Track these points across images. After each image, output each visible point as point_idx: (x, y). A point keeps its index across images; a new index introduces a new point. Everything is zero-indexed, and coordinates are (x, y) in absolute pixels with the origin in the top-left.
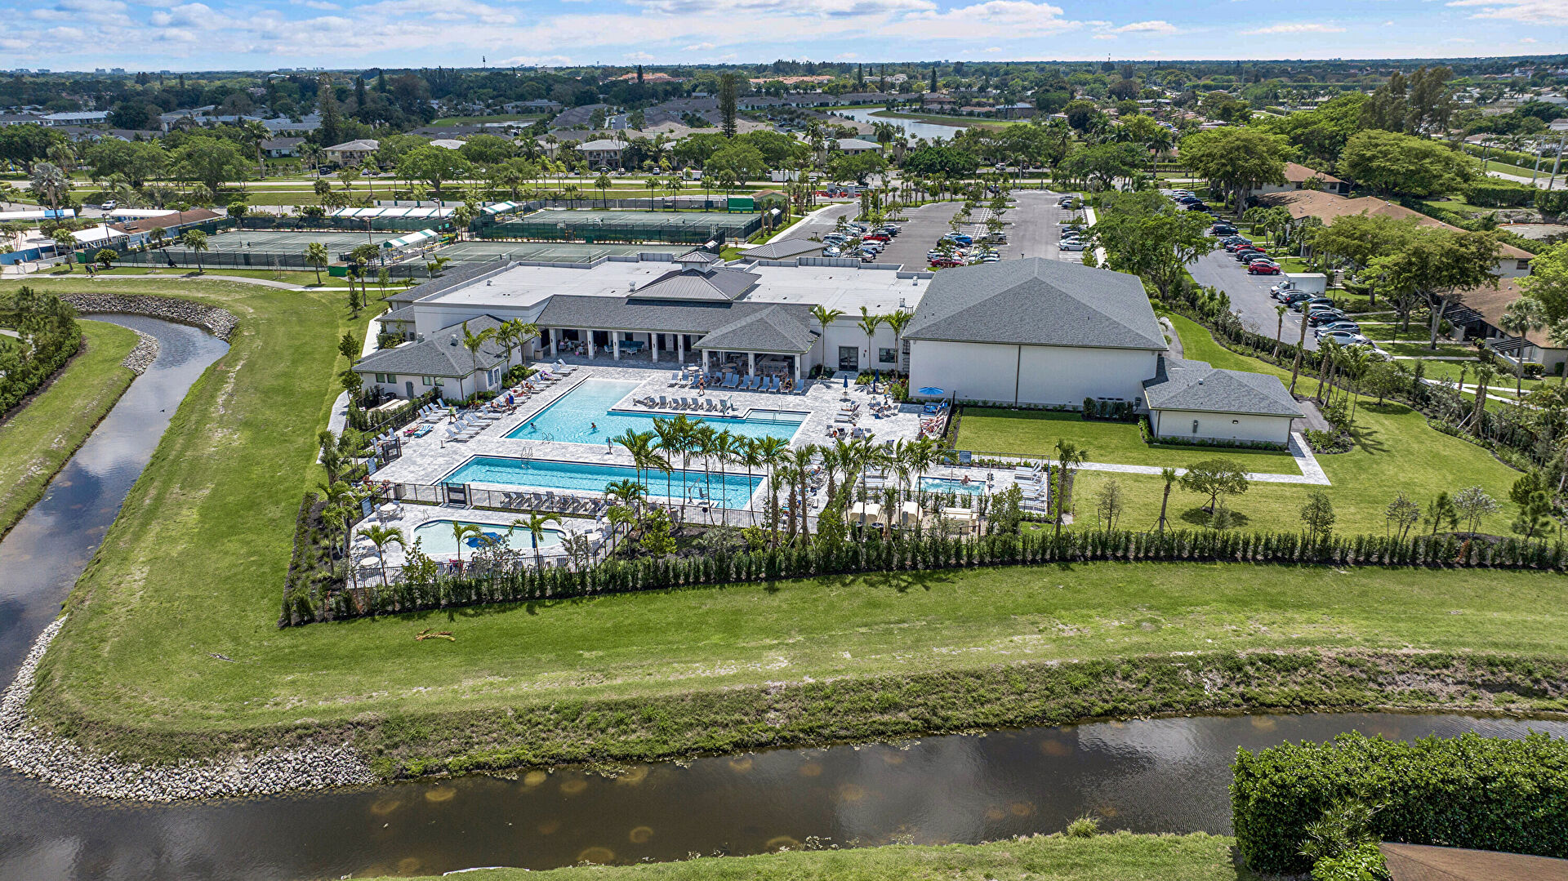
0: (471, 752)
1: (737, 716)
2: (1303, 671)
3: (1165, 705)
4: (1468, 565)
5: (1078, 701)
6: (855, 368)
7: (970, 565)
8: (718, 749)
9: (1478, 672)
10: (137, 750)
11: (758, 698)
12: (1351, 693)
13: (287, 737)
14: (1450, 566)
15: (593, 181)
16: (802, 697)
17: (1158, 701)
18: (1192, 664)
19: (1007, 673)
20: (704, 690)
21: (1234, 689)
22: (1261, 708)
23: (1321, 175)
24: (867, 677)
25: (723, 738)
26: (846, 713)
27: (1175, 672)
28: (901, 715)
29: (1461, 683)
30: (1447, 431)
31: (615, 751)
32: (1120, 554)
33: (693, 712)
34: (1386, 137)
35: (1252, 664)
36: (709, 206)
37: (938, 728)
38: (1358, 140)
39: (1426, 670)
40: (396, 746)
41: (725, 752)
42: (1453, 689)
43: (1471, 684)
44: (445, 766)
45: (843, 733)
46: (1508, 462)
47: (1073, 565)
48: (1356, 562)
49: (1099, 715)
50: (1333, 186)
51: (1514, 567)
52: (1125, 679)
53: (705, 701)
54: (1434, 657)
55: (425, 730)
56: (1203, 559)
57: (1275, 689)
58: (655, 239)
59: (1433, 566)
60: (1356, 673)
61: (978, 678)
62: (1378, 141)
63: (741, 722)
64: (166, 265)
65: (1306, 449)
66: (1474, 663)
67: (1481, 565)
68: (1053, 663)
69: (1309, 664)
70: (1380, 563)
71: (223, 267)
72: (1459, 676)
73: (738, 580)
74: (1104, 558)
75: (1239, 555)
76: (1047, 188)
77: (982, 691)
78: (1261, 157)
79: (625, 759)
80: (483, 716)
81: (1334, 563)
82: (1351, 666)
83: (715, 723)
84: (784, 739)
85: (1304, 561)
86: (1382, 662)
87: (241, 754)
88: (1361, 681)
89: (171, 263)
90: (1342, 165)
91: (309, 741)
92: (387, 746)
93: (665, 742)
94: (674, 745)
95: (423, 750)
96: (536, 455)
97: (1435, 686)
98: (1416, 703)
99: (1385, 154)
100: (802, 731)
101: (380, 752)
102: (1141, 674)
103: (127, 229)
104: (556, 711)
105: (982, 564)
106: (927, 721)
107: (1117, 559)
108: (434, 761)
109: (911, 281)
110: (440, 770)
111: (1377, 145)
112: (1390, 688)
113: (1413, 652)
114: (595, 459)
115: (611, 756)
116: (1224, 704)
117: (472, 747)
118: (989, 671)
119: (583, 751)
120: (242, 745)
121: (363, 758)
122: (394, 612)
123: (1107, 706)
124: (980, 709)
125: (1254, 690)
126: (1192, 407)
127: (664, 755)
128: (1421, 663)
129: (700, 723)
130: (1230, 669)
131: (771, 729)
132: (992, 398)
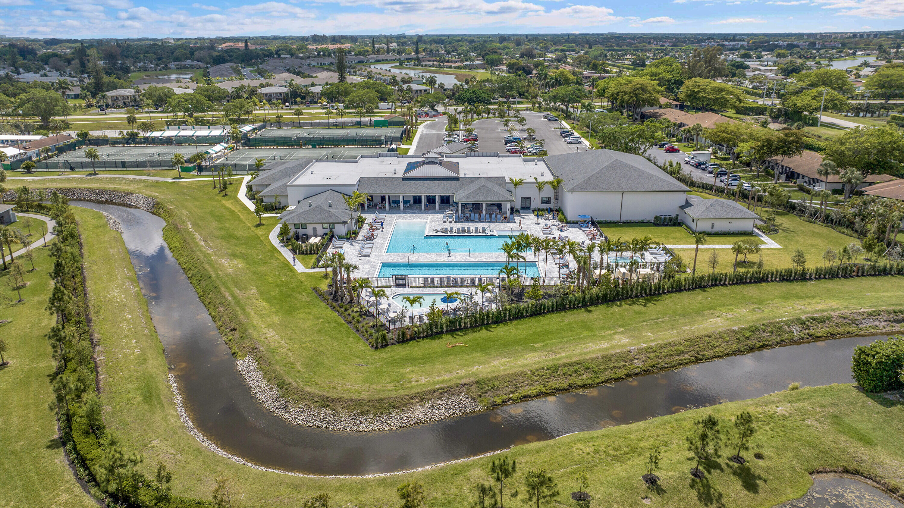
0: (519, 391)
1: (623, 363)
2: (827, 322)
3: (782, 341)
4: (858, 276)
5: (750, 342)
6: (529, 208)
7: (664, 293)
8: (620, 378)
9: (891, 316)
10: (367, 408)
11: (628, 355)
12: (848, 329)
13: (435, 394)
14: (852, 277)
15: (293, 111)
16: (645, 352)
17: (778, 340)
18: (787, 323)
19: (720, 334)
20: (605, 353)
21: (805, 332)
22: (818, 338)
23: (670, 101)
24: (666, 341)
25: (621, 373)
26: (665, 357)
27: (781, 327)
28: (686, 355)
29: (886, 321)
30: (809, 221)
31: (580, 384)
32: (722, 283)
33: (604, 363)
34: (703, 82)
35: (808, 321)
36: (359, 124)
37: (701, 360)
38: (689, 83)
39: (872, 317)
40: (486, 392)
41: (623, 379)
42: (884, 324)
43: (890, 321)
44: (511, 399)
45: (666, 366)
46: (843, 233)
47: (706, 289)
48: (816, 278)
49: (759, 348)
50: (676, 106)
51: (875, 275)
52: (764, 332)
53: (608, 358)
54: (874, 312)
55: (496, 384)
56: (755, 282)
57: (821, 330)
58: (351, 145)
59: (845, 277)
60: (847, 321)
61: (710, 337)
62: (700, 84)
63: (625, 366)
64: (69, 170)
65: (761, 233)
66: (889, 313)
67: (863, 275)
68: (735, 328)
69: (829, 319)
70: (825, 278)
71: (107, 169)
72: (885, 318)
73: (570, 308)
74: (716, 285)
75: (769, 279)
76: (530, 110)
77: (713, 342)
78: (650, 93)
79: (584, 386)
80: (517, 374)
81: (807, 279)
82: (844, 318)
83: (615, 367)
84: (644, 371)
85: (796, 280)
86: (855, 315)
87: (418, 404)
88: (850, 324)
89: (72, 168)
90: (681, 96)
91: (446, 394)
92: (482, 393)
93: (598, 377)
94: (602, 378)
95: (498, 392)
96: (414, 260)
97: (877, 323)
98: (872, 330)
99: (704, 90)
100: (650, 366)
101: (480, 396)
102: (769, 330)
103: (24, 148)
104: (548, 369)
105: (668, 292)
106: (696, 357)
107: (722, 285)
108: (505, 397)
109: (534, 163)
110: (509, 401)
111: (699, 86)
112: (861, 326)
113: (865, 310)
114: (446, 260)
115: (578, 386)
116: (802, 338)
117: (519, 389)
118: (713, 334)
119: (566, 385)
120: (417, 400)
121: (474, 399)
122: (423, 337)
123: (761, 344)
124: (715, 350)
125: (812, 332)
126: (712, 217)
127: (600, 383)
128: (870, 315)
129: (610, 368)
130: (801, 324)
131: (638, 367)
132: (609, 219)
